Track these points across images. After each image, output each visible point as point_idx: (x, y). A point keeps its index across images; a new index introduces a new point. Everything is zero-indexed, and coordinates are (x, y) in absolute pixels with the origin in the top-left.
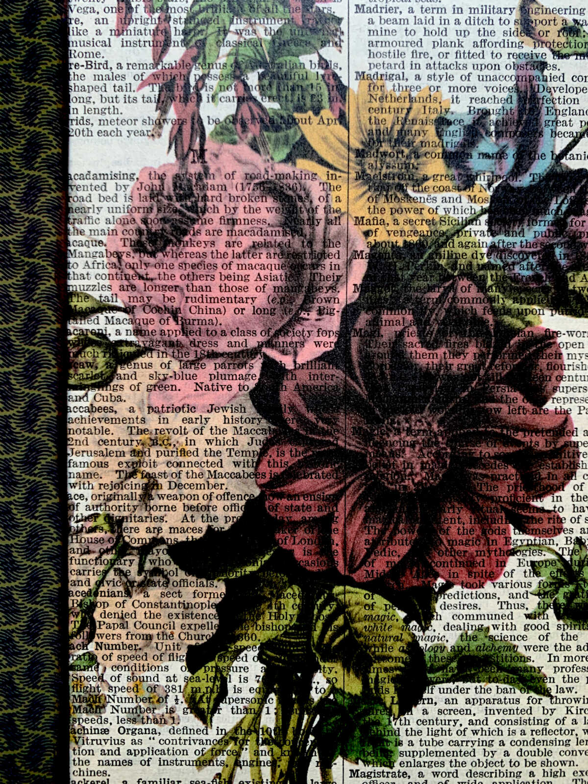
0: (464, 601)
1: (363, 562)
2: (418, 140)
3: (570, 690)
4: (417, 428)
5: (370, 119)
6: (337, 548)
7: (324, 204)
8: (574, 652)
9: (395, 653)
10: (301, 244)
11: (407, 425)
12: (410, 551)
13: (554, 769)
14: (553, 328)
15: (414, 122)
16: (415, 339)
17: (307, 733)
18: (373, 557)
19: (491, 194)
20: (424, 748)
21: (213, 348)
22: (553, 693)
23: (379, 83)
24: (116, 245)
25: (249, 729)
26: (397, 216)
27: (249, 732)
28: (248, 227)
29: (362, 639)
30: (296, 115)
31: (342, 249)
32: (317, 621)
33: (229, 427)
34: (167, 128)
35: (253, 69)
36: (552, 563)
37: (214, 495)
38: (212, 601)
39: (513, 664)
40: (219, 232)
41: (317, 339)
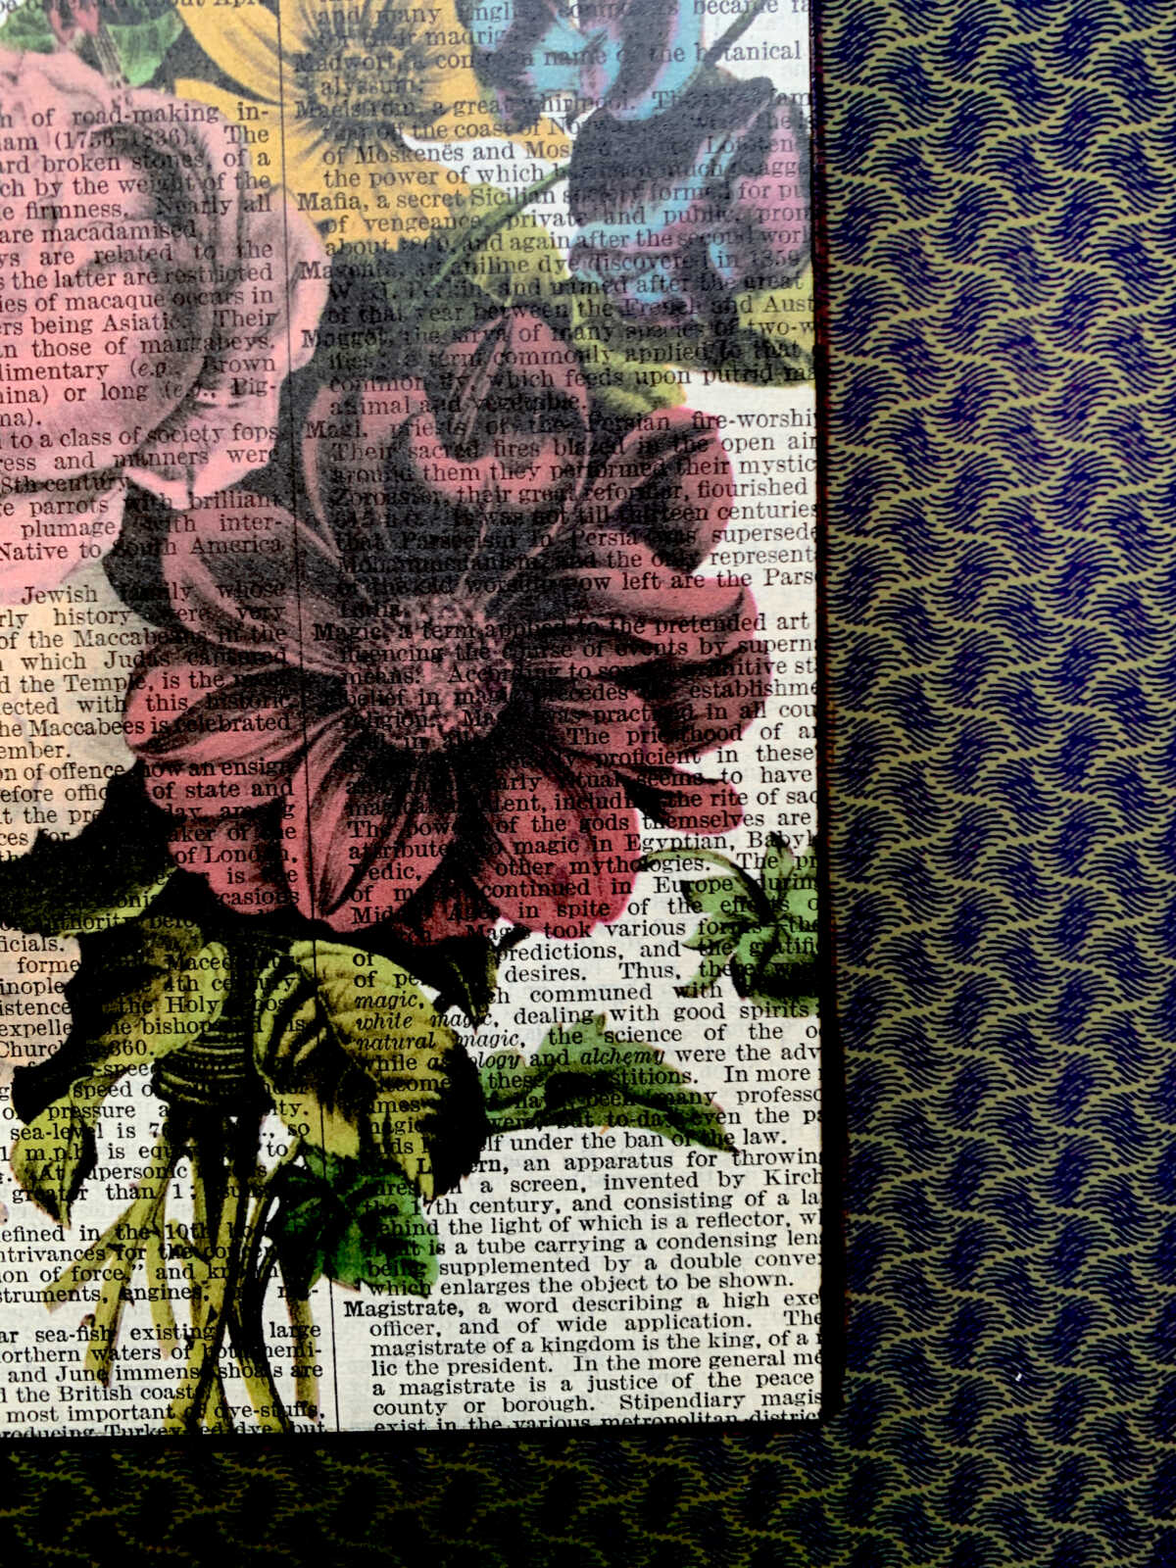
0: (552, 964)
1: (349, 892)
2: (422, 29)
3: (771, 1137)
4: (444, 623)
6: (295, 865)
7: (235, 169)
8: (775, 1063)
9: (422, 1072)
10: (192, 253)
11: (425, 617)
12: (439, 866)
13: (747, 1292)
14: (710, 410)
16: (432, 440)
17: (258, 1232)
18: (367, 881)
19: (574, 137)
20: (487, 1258)
21: (26, 472)
22: (738, 1144)
25: (144, 1228)
26: (383, 188)
27: (143, 1234)
28: (83, 222)
29: (353, 1045)
31: (276, 261)
32: (262, 1011)
33: (65, 631)
36: (725, 884)
37: (46, 769)
38: (56, 978)
39: (656, 1089)
41: (233, 445)
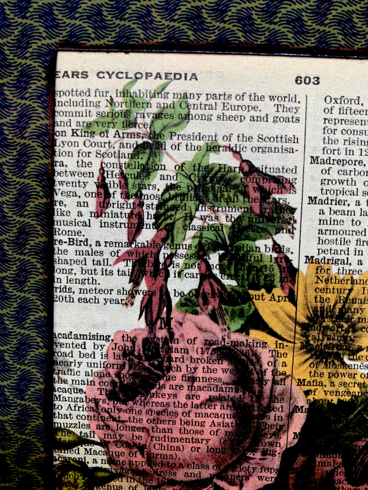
5: (316, 298)
7: (271, 368)
10: (250, 399)
15: (354, 301)
16: (342, 477)
21: (172, 477)
23: (326, 267)
24: (94, 392)
26: (333, 379)
28: (205, 384)
30: (251, 292)
31: (285, 405)
34: (139, 298)
35: (214, 251)
40: (181, 387)
41: (260, 474)
